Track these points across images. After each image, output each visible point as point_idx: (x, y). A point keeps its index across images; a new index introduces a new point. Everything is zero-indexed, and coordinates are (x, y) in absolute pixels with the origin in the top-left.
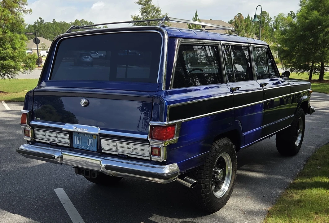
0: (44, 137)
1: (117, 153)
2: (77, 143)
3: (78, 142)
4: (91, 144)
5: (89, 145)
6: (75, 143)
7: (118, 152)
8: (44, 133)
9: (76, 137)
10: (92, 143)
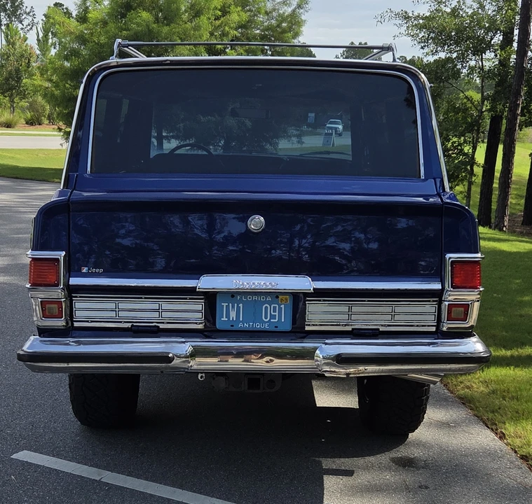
0: (113, 314)
1: (349, 328)
2: (229, 319)
3: (233, 315)
4: (273, 317)
5: (266, 318)
6: (225, 319)
7: (351, 325)
8: (112, 306)
9: (225, 305)
10: (277, 314)
